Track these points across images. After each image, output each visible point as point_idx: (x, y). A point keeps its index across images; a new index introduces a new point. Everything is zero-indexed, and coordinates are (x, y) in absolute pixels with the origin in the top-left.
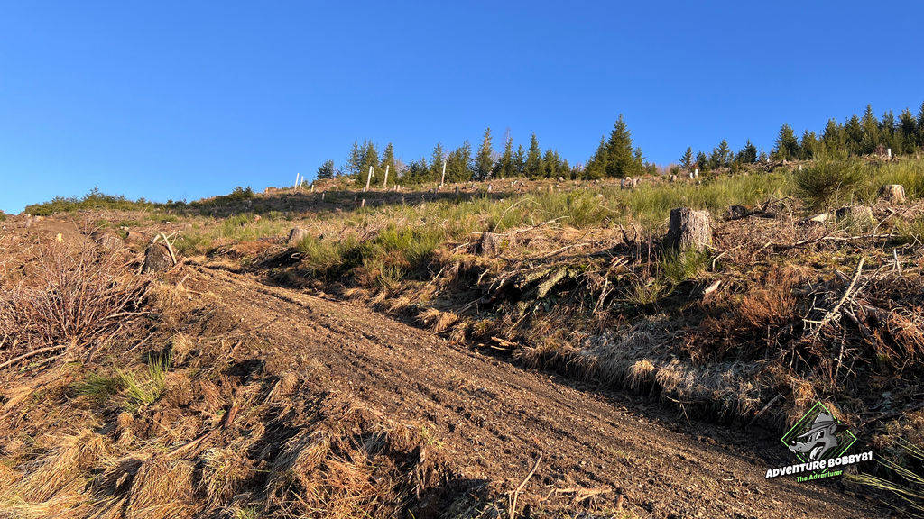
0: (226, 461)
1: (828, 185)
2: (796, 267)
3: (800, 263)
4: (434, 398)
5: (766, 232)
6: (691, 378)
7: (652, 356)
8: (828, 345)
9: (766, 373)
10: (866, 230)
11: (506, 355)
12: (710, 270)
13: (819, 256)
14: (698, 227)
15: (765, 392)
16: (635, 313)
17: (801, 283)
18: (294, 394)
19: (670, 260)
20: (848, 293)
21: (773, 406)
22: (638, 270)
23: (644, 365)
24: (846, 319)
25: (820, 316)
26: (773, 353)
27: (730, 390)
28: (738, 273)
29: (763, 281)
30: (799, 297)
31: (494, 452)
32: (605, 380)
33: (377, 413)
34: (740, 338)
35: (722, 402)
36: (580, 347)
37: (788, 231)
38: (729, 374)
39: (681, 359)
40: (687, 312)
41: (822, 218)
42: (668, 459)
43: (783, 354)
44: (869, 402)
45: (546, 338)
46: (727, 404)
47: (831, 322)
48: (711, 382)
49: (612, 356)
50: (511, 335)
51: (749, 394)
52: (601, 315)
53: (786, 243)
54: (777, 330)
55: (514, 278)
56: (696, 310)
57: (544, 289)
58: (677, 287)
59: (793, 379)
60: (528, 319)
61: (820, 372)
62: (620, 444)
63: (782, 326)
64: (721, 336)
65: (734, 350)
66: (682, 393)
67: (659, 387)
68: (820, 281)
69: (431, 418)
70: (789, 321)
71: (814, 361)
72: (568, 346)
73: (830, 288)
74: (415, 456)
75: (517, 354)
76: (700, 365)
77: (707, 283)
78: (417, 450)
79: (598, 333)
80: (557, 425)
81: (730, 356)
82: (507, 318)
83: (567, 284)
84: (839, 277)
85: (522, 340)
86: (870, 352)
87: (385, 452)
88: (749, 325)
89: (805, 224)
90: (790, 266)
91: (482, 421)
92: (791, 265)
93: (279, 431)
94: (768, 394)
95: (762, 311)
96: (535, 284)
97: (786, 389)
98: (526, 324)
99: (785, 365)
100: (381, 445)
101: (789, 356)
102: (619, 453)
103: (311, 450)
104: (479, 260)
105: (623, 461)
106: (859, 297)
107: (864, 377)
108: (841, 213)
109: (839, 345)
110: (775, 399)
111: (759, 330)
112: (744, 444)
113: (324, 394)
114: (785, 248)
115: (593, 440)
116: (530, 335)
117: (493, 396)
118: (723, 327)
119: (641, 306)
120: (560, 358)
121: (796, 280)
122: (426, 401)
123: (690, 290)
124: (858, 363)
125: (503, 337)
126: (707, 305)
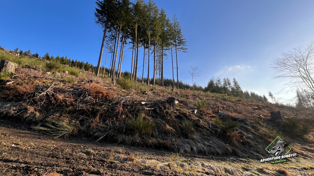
1: (53, 67)
3: (40, 81)
5: (33, 73)
8: (41, 99)
9: (21, 105)
10: (58, 78)
12: (11, 78)
13: (45, 80)
14: (10, 66)
15: (19, 109)
17: (38, 85)
20: (49, 89)
21: (21, 113)
25: (41, 93)
26: (25, 100)
27: (7, 109)
28: (21, 80)
29: (28, 83)
30: (37, 88)
34: (15, 96)
35: (3, 112)
37: (39, 74)
38: (9, 105)
41: (49, 73)
43: (28, 101)
44: (47, 112)
46: (5, 113)
47: (43, 95)
48: (1, 107)
51: (14, 110)
53: (37, 76)
54: (28, 95)
56: (2, 87)
59: (29, 107)
61: (37, 105)
63: (30, 94)
64: (9, 95)
65: (12, 99)
68: (43, 86)
70: (32, 93)
71: (36, 103)
73: (45, 87)
77: (8, 81)
81: (10, 101)
84: (48, 85)
86: (50, 101)
88: (20, 93)
89: (44, 73)
92: (37, 81)
94: (20, 110)
95: (25, 90)
97: (26, 109)
99: (28, 103)
106: (52, 90)
107: (47, 106)
109: (44, 99)
110: (22, 111)
111: (22, 95)
112: (7, 123)
118: (10, 93)
123: (1, 82)
124: (47, 104)
126: (6, 87)
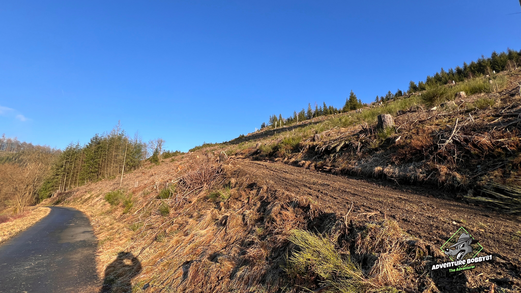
0: (251, 214)
1: (434, 97)
2: (429, 127)
3: (430, 125)
4: (309, 188)
5: (414, 117)
6: (397, 171)
7: (380, 165)
8: (450, 152)
9: (426, 165)
10: (454, 109)
11: (329, 172)
12: (396, 133)
13: (437, 121)
14: (388, 120)
15: (427, 171)
16: (371, 152)
17: (432, 132)
18: (267, 192)
19: (380, 132)
20: (454, 132)
21: (432, 176)
22: (370, 137)
23: (379, 168)
24: (455, 141)
25: (444, 142)
26: (427, 158)
27: (413, 172)
28: (407, 132)
29: (418, 134)
30: (434, 137)
31: (334, 203)
32: (365, 175)
33: (293, 195)
34: (412, 154)
35: (411, 177)
36: (354, 166)
37: (423, 115)
38: (412, 167)
39: (392, 164)
40: (390, 148)
41: (435, 108)
42: (395, 199)
43: (431, 157)
44: (472, 170)
45: (342, 164)
46: (413, 177)
47: (449, 143)
48: (405, 171)
49: (366, 167)
50: (330, 165)
51: (421, 173)
52: (360, 154)
53: (423, 119)
54: (427, 149)
55: (327, 147)
56: (394, 147)
57: (338, 149)
58: (385, 141)
59: (438, 166)
60: (334, 159)
62: (376, 195)
63: (429, 148)
64: (406, 154)
65: (411, 159)
66: (394, 176)
67: (385, 175)
68: (440, 130)
69: (310, 195)
70: (431, 145)
71: (445, 158)
72: (350, 166)
73: (446, 131)
74: (308, 207)
75: (333, 171)
76: (399, 166)
77: (396, 138)
78: (309, 205)
79: (359, 160)
80: (352, 192)
81: (410, 161)
82: (327, 160)
83: (346, 146)
84: (448, 127)
85: (334, 166)
86: (468, 152)
87: (299, 207)
88: (415, 149)
89: (429, 111)
90: (427, 127)
91: (327, 194)
93: (264, 204)
94: (428, 172)
95: (420, 144)
96: (335, 147)
97: (436, 170)
98: (334, 161)
99: (433, 161)
100: (297, 205)
101: (434, 158)
102: (377, 199)
103: (275, 208)
104: (315, 143)
105: (379, 201)
106: (458, 133)
107: (467, 161)
108: (442, 105)
109: (454, 151)
110: (432, 173)
111: (421, 151)
112: (423, 191)
113: (276, 191)
114: (423, 121)
115: (367, 195)
116: (336, 164)
117: (328, 185)
118: (406, 151)
119: (373, 149)
120: (348, 170)
121: (430, 131)
122: (307, 189)
123: (390, 141)
124: (464, 156)
125: (327, 166)
126: (397, 145)
